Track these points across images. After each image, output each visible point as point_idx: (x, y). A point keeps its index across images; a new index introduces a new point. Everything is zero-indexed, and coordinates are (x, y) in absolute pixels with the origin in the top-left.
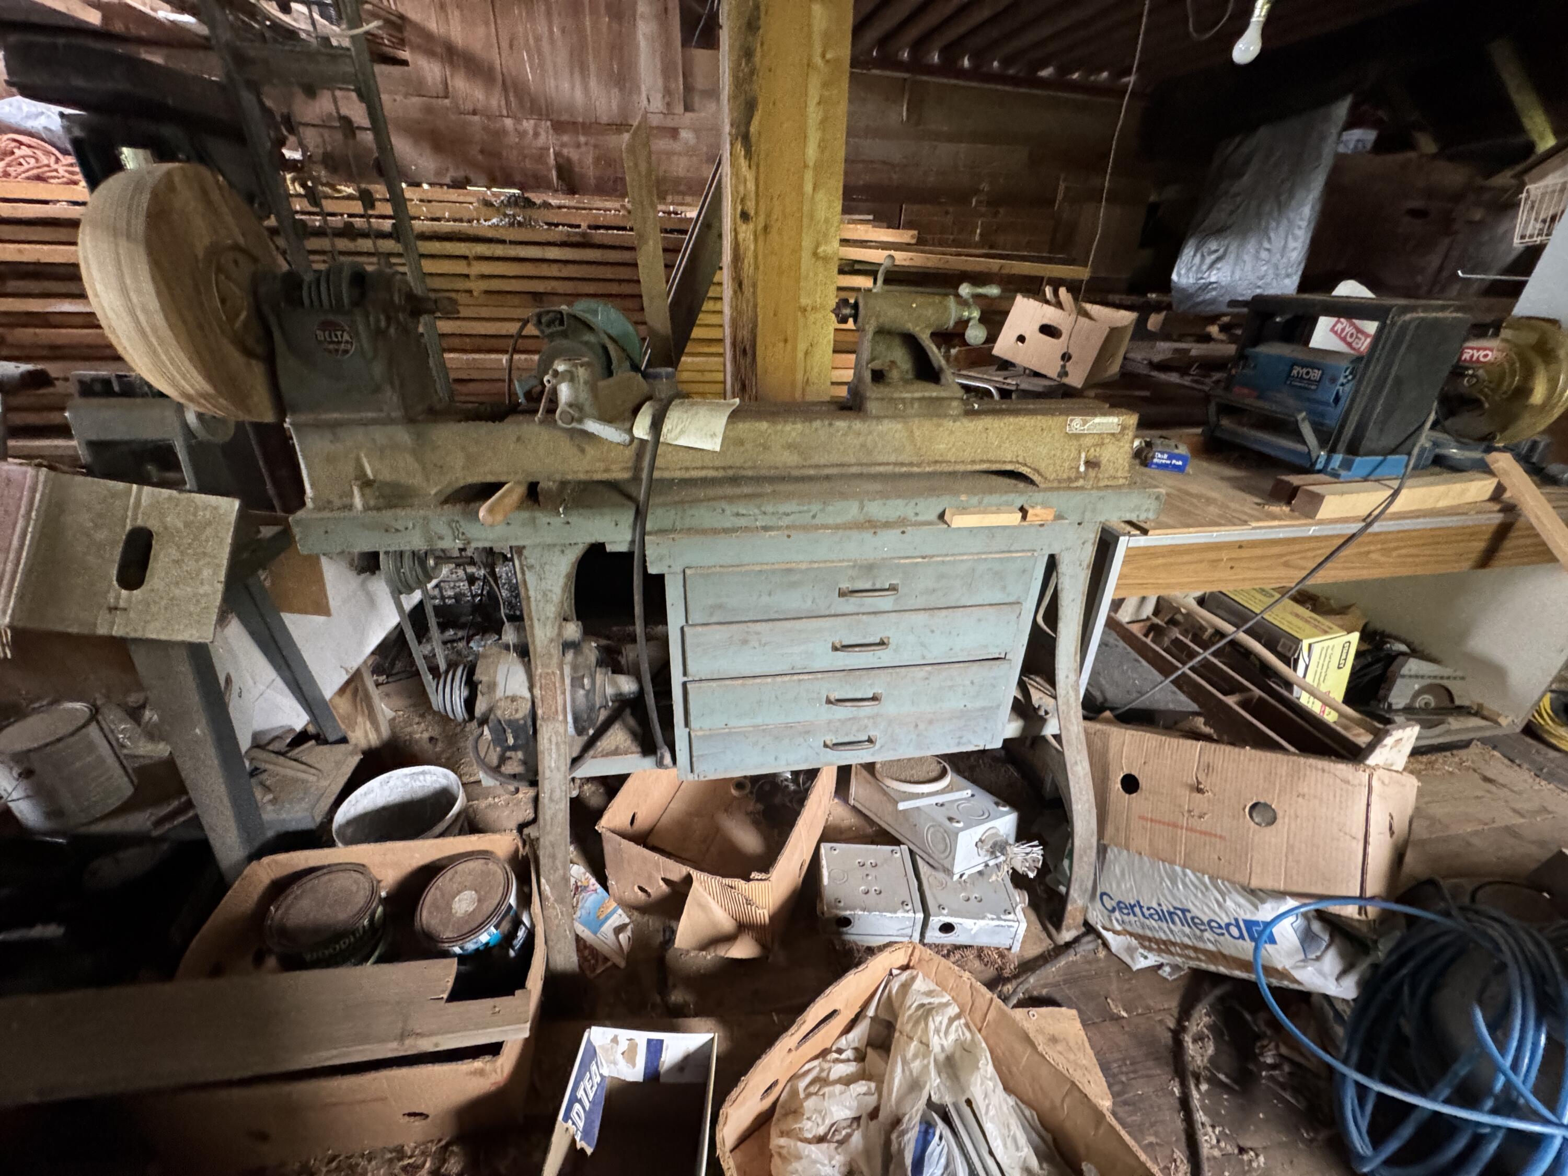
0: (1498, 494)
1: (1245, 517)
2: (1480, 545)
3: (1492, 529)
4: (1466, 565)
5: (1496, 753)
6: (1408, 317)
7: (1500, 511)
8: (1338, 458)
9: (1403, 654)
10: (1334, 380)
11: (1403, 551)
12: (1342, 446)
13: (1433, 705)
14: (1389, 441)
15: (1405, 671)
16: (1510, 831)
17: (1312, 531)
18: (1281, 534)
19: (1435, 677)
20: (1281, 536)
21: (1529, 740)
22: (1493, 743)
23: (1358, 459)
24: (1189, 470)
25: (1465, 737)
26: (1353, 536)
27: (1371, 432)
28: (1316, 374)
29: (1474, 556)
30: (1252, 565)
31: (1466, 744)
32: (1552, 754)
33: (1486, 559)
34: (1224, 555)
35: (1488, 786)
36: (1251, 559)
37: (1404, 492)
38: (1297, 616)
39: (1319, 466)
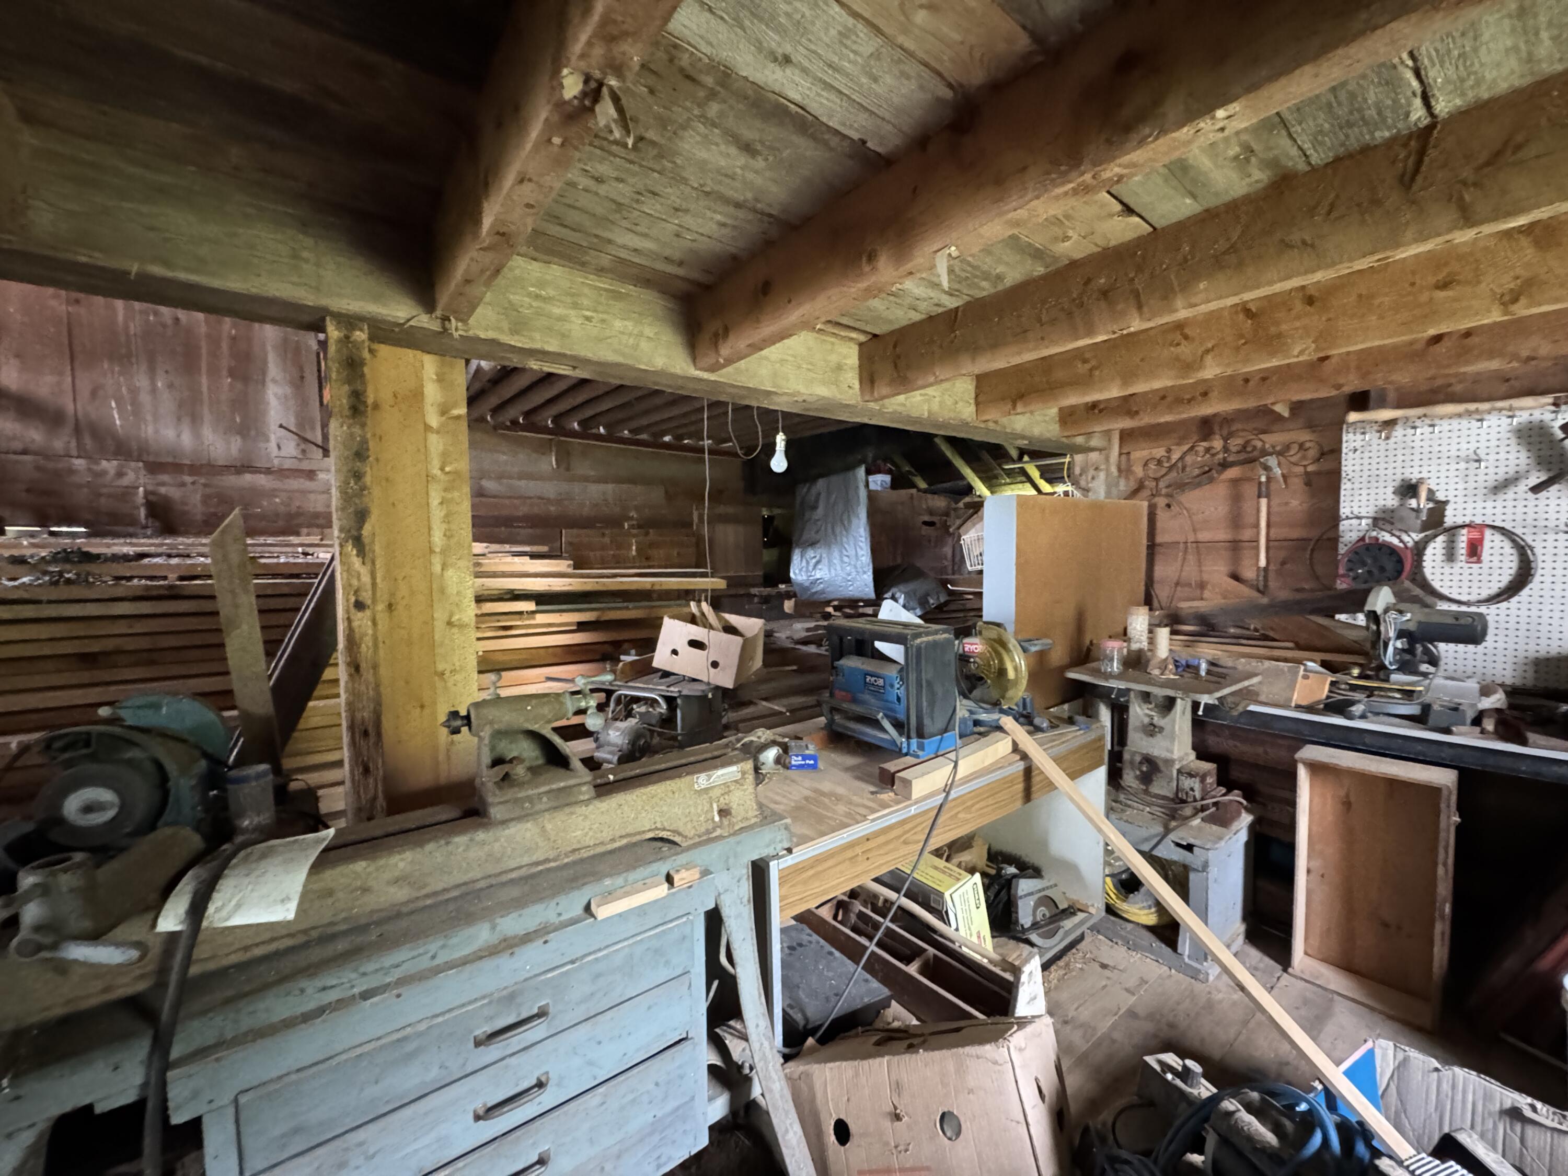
0: (1016, 748)
1: (863, 811)
2: (1020, 786)
3: (1022, 773)
4: (1018, 804)
5: (1100, 937)
6: (918, 641)
7: (1022, 759)
8: (914, 742)
9: (1015, 876)
10: (892, 686)
11: (977, 806)
12: (913, 734)
13: (1048, 915)
14: (940, 724)
15: (1020, 893)
16: (1132, 1014)
17: (913, 810)
18: (893, 819)
19: (1040, 891)
20: (893, 821)
21: (1112, 918)
22: (1095, 929)
23: (926, 741)
24: (821, 765)
25: (1078, 933)
26: (941, 806)
27: (927, 721)
28: (881, 682)
29: (1021, 795)
30: (882, 852)
31: (1081, 938)
32: (1129, 926)
33: (1028, 795)
34: (858, 850)
35: (1107, 973)
36: (879, 847)
37: (961, 763)
38: (936, 868)
39: (905, 751)
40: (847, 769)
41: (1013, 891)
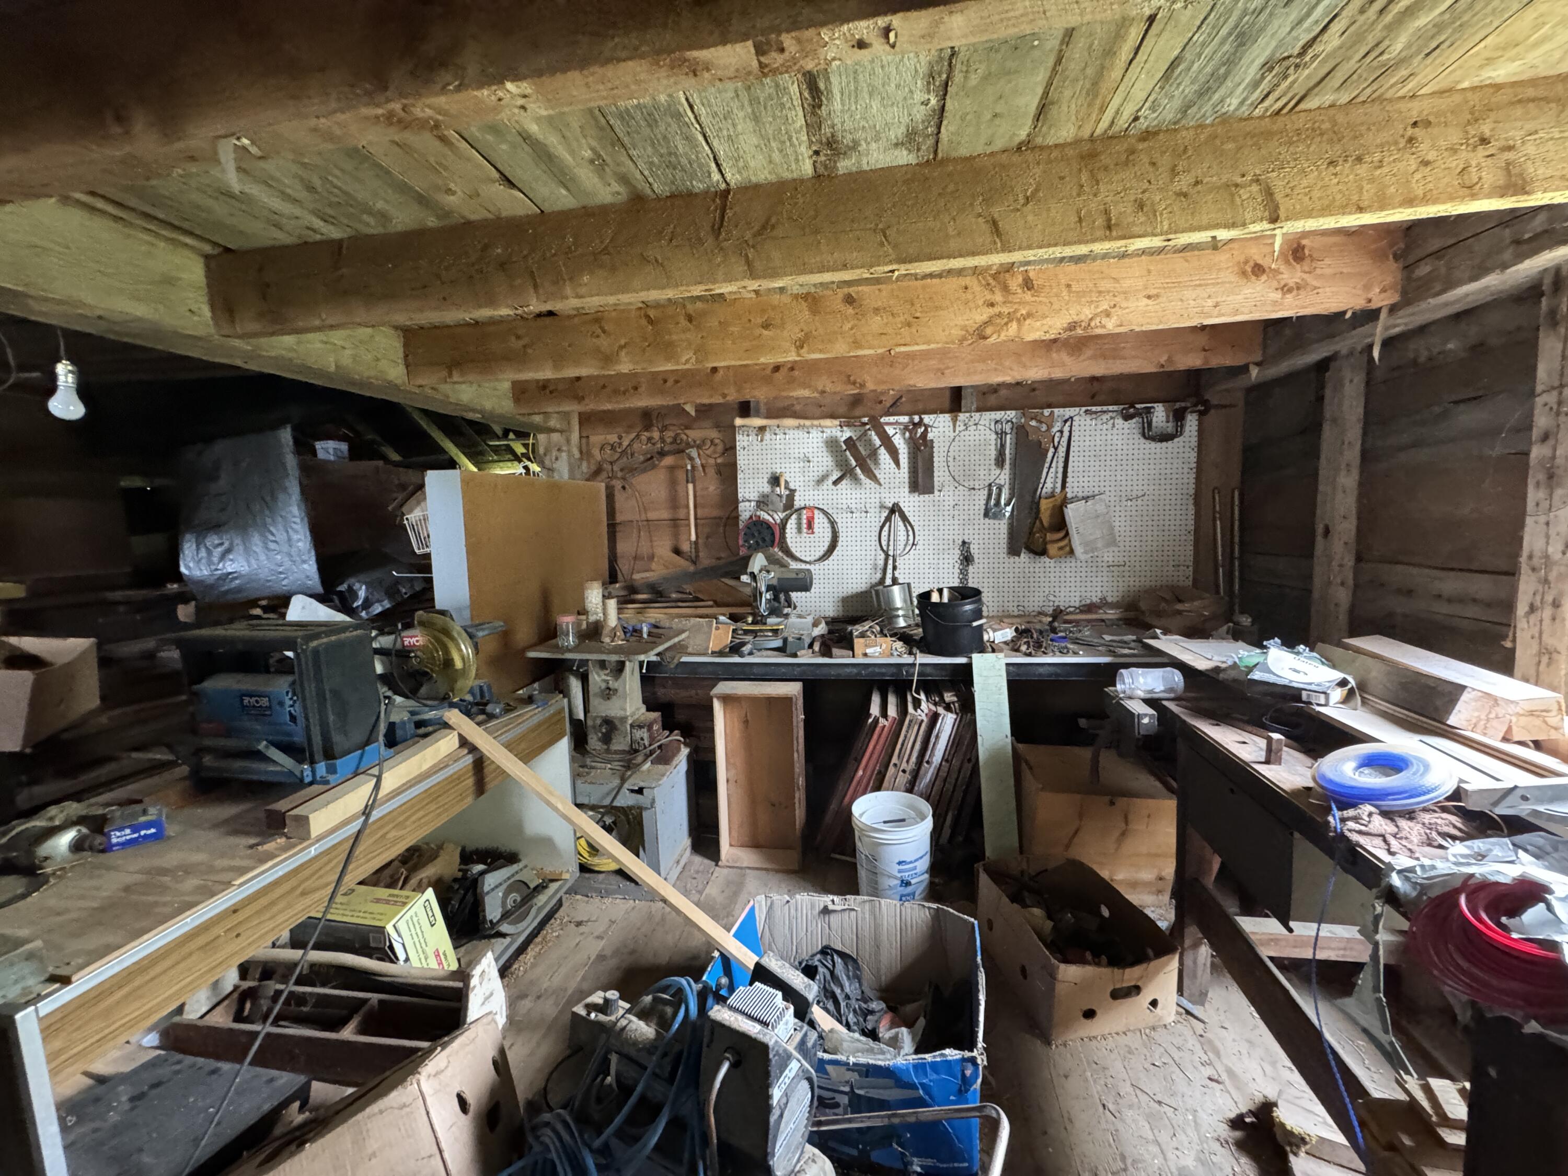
0: (464, 742)
1: (224, 877)
2: (470, 782)
3: (471, 767)
4: (470, 800)
5: (578, 897)
6: (314, 644)
7: (469, 753)
8: (321, 768)
9: (483, 873)
10: (281, 704)
11: (414, 818)
12: (318, 755)
13: (519, 899)
14: (358, 736)
15: (486, 888)
16: (601, 958)
17: (313, 851)
18: (280, 872)
19: (509, 878)
20: (281, 873)
21: (587, 875)
22: (572, 891)
23: (338, 762)
25: (554, 901)
26: (359, 832)
27: (337, 738)
28: (264, 702)
29: (472, 789)
30: (268, 915)
31: (560, 904)
32: (601, 876)
33: (480, 787)
34: (219, 930)
35: (582, 929)
36: (259, 912)
37: (385, 776)
38: (378, 901)
39: (308, 780)
40: (216, 826)
41: (479, 891)
